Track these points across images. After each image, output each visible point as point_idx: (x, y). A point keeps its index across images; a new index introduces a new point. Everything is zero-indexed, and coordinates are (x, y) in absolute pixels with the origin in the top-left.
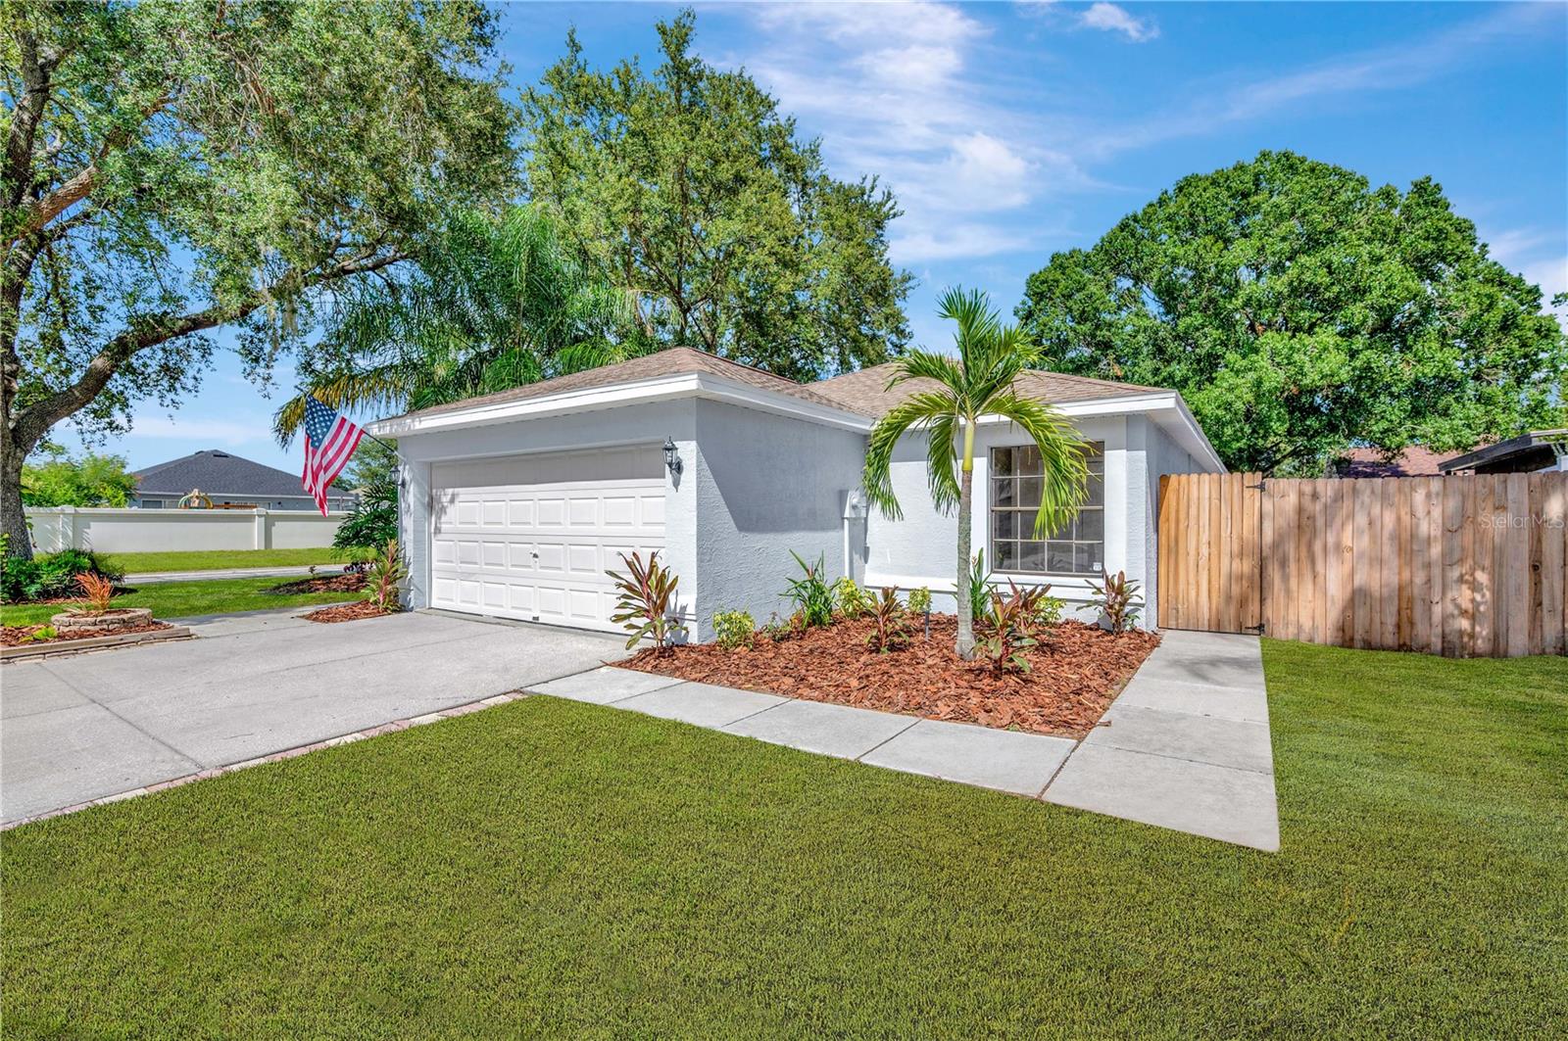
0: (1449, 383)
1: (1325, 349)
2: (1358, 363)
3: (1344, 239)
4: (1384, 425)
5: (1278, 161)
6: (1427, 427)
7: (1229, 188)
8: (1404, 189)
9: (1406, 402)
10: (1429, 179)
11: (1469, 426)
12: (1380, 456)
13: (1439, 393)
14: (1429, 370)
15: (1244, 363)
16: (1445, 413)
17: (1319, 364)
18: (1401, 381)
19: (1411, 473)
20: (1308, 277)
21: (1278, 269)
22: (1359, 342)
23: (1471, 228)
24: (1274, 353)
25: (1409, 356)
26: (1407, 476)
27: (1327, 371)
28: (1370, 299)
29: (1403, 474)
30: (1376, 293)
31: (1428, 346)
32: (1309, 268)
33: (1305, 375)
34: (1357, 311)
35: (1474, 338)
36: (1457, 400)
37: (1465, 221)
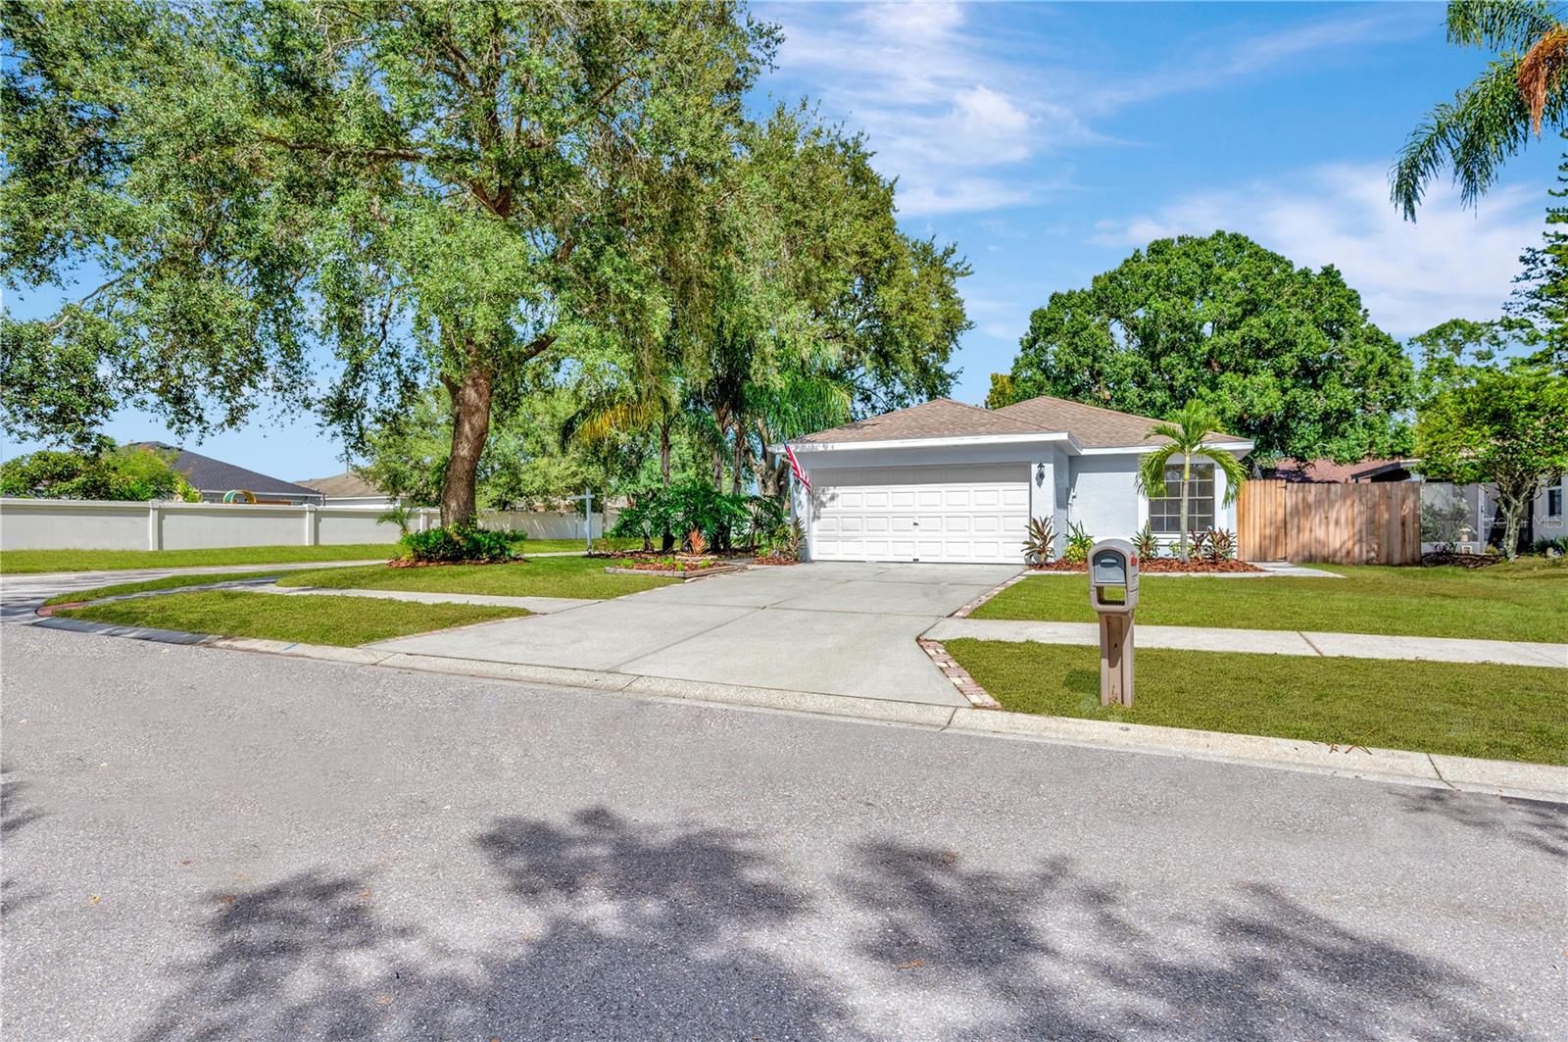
0: (1345, 415)
1: (1267, 387)
2: (1287, 398)
3: (1278, 306)
4: (1304, 443)
5: (1230, 241)
6: (1333, 446)
7: (1197, 261)
8: (1317, 271)
9: (1319, 427)
10: (1332, 266)
11: (1358, 445)
12: (1295, 465)
13: (1339, 421)
14: (1334, 405)
15: (1213, 395)
16: (1343, 436)
17: (1263, 399)
18: (1315, 411)
19: (1315, 479)
20: (1255, 333)
21: (1233, 326)
22: (1288, 382)
23: (1358, 297)
24: (1232, 389)
25: (1320, 393)
26: (1312, 482)
27: (1269, 404)
28: (1296, 351)
29: (1310, 481)
30: (1300, 348)
31: (1333, 386)
32: (1255, 326)
33: (1253, 406)
34: (1288, 360)
35: (1360, 380)
36: (1351, 426)
37: (1355, 292)
